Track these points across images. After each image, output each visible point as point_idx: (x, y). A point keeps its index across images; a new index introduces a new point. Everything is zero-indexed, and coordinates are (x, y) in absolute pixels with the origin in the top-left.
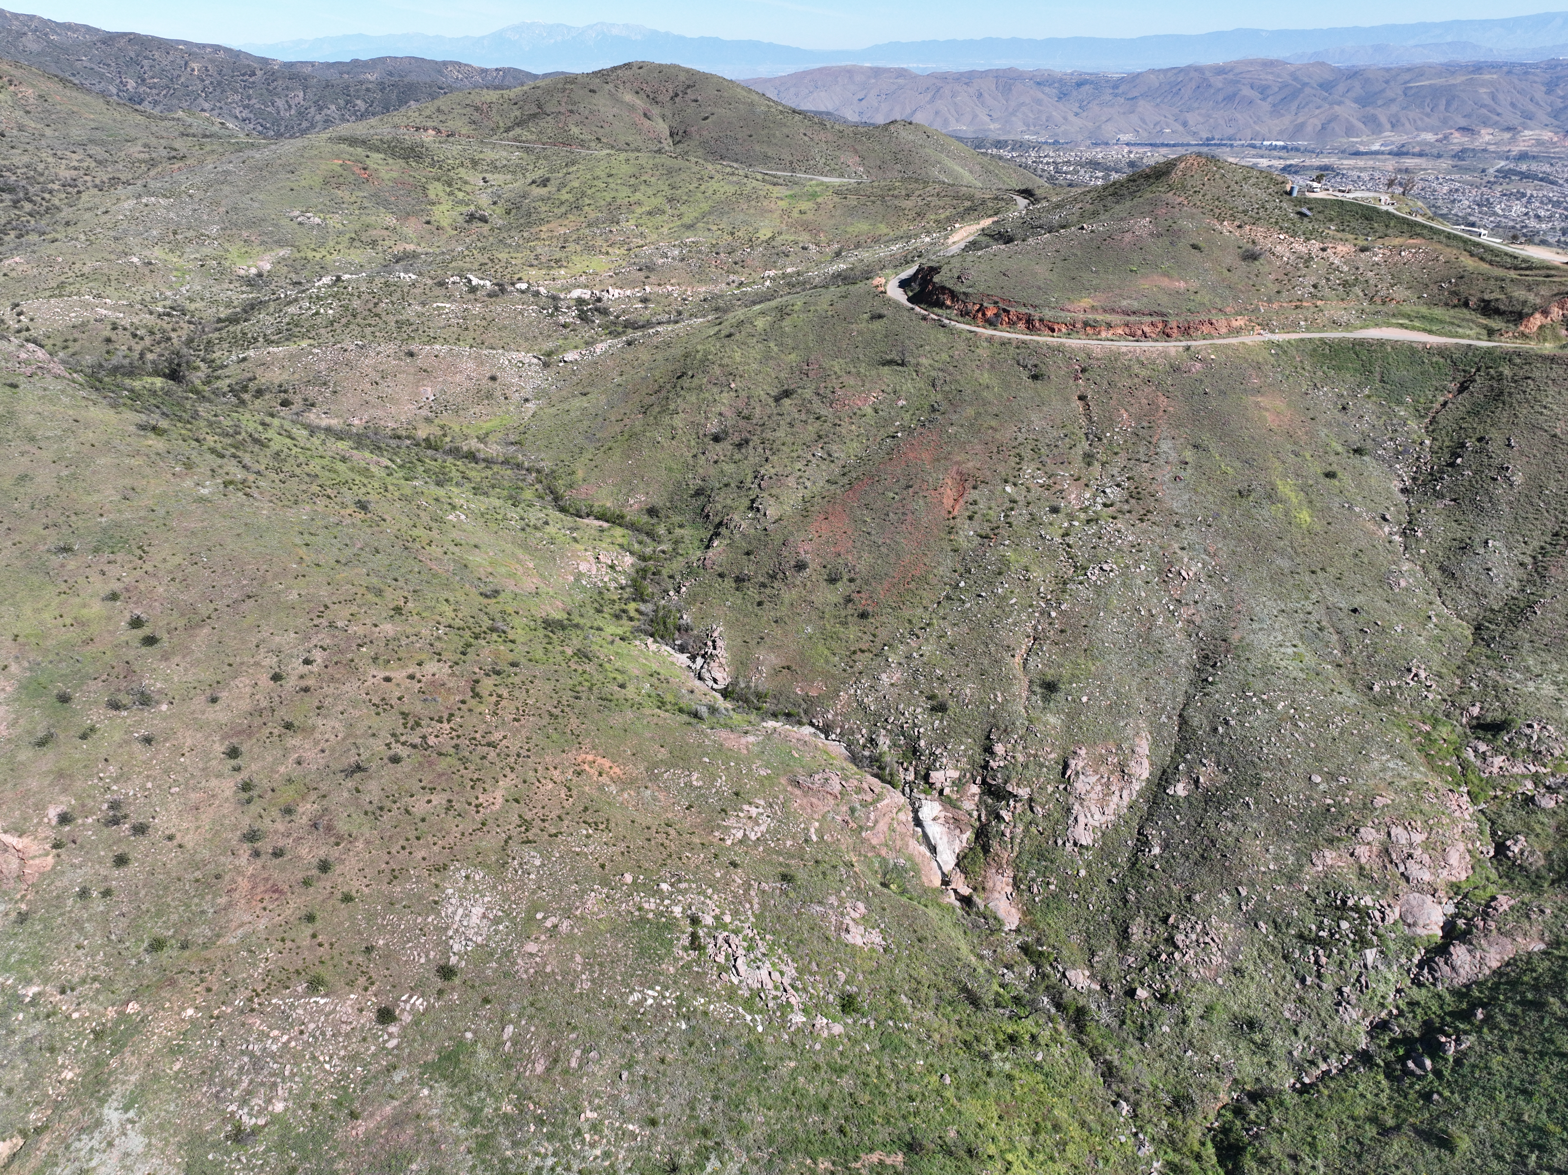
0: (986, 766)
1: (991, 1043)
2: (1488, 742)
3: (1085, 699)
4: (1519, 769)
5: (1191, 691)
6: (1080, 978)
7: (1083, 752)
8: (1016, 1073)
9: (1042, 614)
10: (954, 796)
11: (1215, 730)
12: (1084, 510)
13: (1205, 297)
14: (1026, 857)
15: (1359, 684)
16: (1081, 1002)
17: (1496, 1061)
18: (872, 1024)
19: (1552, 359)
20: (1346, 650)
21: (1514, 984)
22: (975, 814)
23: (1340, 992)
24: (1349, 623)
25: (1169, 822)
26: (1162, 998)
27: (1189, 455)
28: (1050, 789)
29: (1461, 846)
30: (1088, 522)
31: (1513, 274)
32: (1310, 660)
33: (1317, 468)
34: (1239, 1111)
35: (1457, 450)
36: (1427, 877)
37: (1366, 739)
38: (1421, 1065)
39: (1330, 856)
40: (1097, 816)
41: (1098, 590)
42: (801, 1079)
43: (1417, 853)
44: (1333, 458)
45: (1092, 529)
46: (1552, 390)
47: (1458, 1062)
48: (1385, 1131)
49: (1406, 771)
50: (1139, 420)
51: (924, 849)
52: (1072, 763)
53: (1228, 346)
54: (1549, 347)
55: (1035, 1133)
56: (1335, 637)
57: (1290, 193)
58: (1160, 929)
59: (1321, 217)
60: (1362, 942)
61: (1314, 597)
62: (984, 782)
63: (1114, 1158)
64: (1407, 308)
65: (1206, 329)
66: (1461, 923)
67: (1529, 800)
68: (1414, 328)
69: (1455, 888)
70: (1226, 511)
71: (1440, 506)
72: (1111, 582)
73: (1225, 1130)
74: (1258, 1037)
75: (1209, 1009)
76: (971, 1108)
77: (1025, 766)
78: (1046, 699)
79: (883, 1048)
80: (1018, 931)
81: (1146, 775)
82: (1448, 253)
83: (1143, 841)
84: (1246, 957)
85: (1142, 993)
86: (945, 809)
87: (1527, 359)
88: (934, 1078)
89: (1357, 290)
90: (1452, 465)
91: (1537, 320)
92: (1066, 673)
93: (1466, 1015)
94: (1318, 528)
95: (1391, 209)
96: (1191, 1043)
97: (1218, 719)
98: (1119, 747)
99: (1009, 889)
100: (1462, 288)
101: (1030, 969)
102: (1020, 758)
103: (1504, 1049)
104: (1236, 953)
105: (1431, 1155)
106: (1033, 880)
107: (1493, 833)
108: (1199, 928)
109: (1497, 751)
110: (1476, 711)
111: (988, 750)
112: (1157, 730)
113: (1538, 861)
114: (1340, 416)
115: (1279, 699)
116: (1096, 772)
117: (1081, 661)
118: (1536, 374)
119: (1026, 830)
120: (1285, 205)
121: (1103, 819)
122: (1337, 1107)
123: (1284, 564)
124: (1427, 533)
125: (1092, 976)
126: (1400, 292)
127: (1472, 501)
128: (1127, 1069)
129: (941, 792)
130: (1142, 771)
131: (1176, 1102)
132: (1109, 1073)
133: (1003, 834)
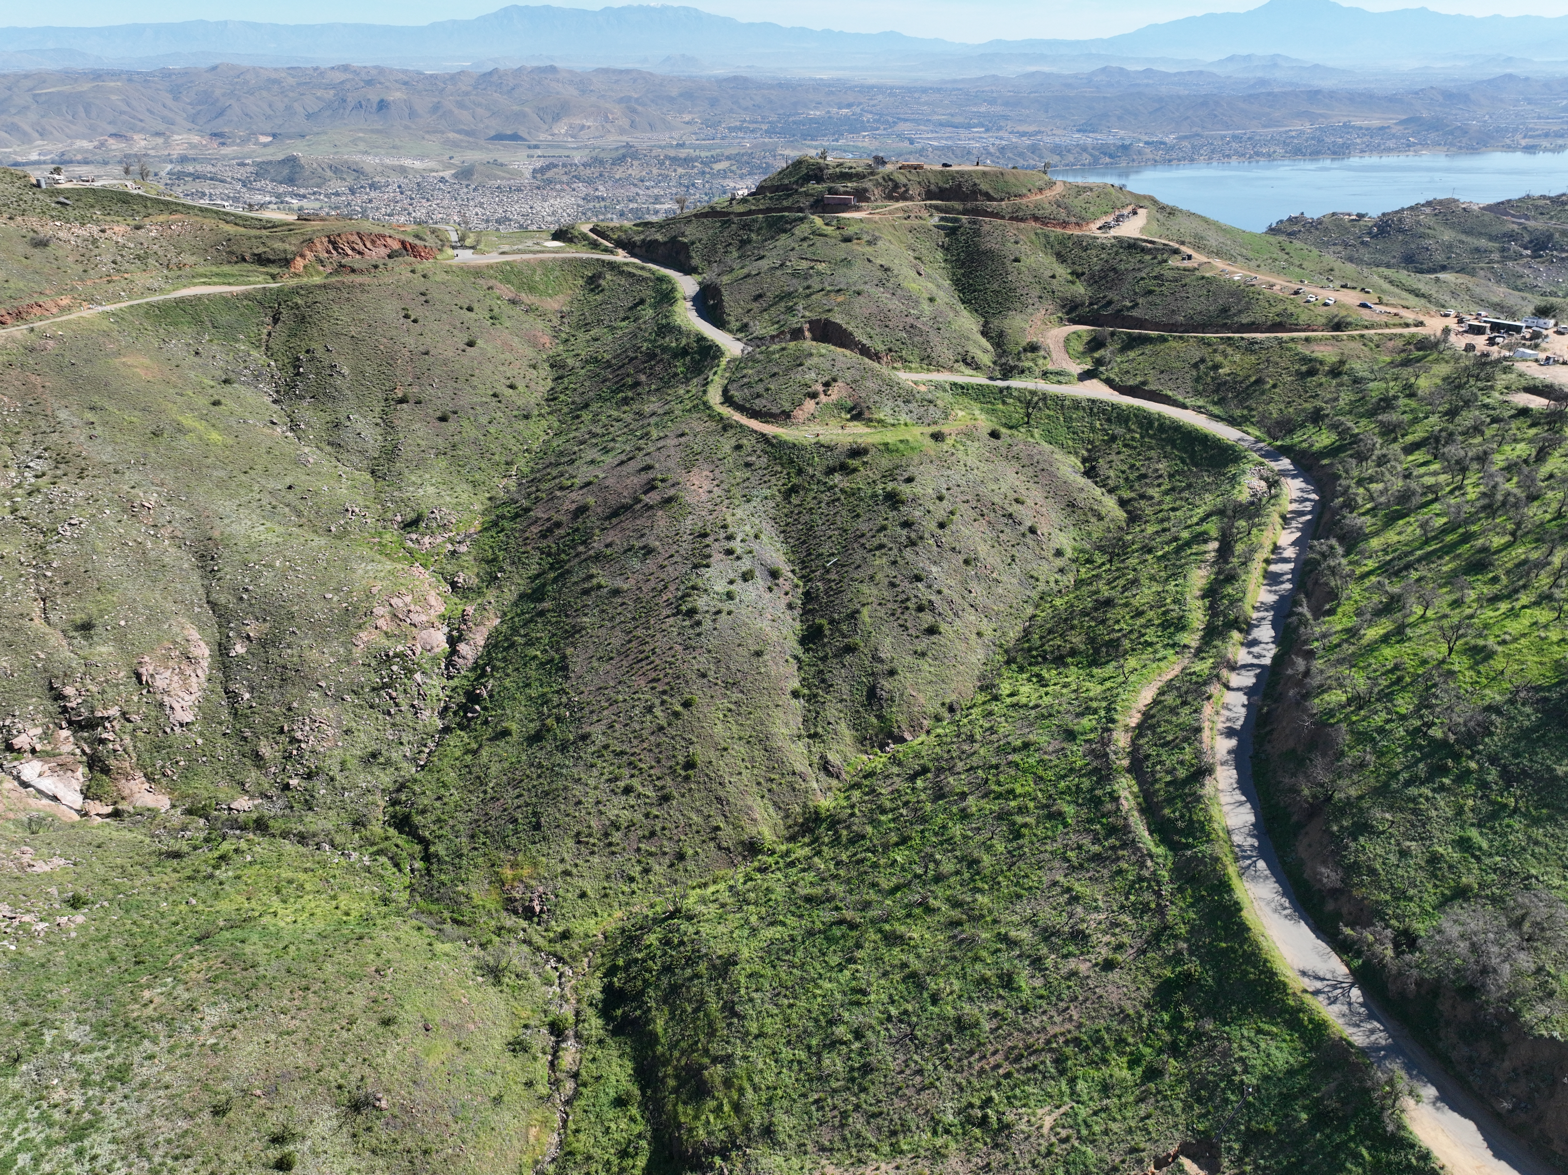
0: (65, 710)
1: (210, 870)
2: (416, 532)
3: (123, 623)
4: (440, 540)
5: (206, 582)
6: (243, 803)
7: (147, 659)
8: (239, 872)
9: (36, 577)
10: (49, 748)
11: (241, 599)
12: (19, 486)
13: (18, 284)
14: (146, 756)
15: (320, 531)
16: (255, 816)
17: (507, 682)
18: (106, 904)
19: (325, 286)
20: (299, 514)
21: (496, 646)
22: (78, 751)
23: (413, 706)
24: (290, 497)
25: (245, 674)
26: (309, 776)
27: (90, 416)
28: (136, 699)
29: (433, 593)
30: (30, 494)
31: (265, 232)
32: (280, 529)
33: (203, 402)
34: (394, 803)
35: (296, 363)
36: (424, 618)
37: (345, 560)
38: (476, 711)
39: (363, 635)
40: (187, 698)
41: (78, 541)
42: (78, 957)
43: (412, 608)
44: (211, 391)
45: (39, 498)
46: (336, 307)
47: (491, 696)
48: (475, 752)
49: (380, 567)
50: (22, 399)
51: (45, 801)
52: (143, 671)
53: (69, 322)
54: (317, 280)
55: (278, 893)
56: (287, 509)
57: (38, 185)
58: (283, 739)
59: (80, 204)
60: (410, 672)
61: (256, 488)
62: (70, 723)
63: (337, 872)
64: (201, 270)
65: (36, 310)
66: (455, 633)
67: (454, 553)
68: (215, 284)
69: (442, 617)
70: (151, 450)
71: (305, 404)
72: (87, 532)
73: (393, 817)
74: (382, 760)
75: (343, 763)
76: (224, 906)
77: (103, 692)
78: (86, 638)
79: (127, 911)
80: (173, 806)
81: (207, 652)
82: (209, 223)
83: (232, 696)
84: (348, 721)
85: (294, 782)
86: (46, 762)
87: (310, 290)
88: (183, 907)
89: (151, 261)
90: (298, 374)
91: (300, 263)
92: (93, 609)
93: (483, 674)
94: (230, 441)
95: (140, 192)
96: (344, 789)
97: (239, 593)
98: (175, 643)
99: (147, 786)
100: (235, 248)
101: (202, 821)
102: (94, 689)
103: (508, 675)
104: (340, 722)
105: (502, 744)
106: (163, 767)
107: (445, 579)
108: (307, 721)
109: (423, 535)
110: (399, 518)
111: (59, 697)
112: (196, 620)
113: (475, 581)
114: (197, 359)
115: (274, 560)
116: (167, 668)
117: (100, 597)
118: (319, 299)
119: (134, 737)
120: (41, 197)
121: (193, 697)
122: (445, 760)
123: (222, 474)
124: (307, 424)
125: (252, 797)
126: (188, 259)
127: (325, 394)
128: (313, 828)
129: (33, 751)
130: (203, 651)
131: (355, 823)
132: (302, 839)
133: (115, 751)
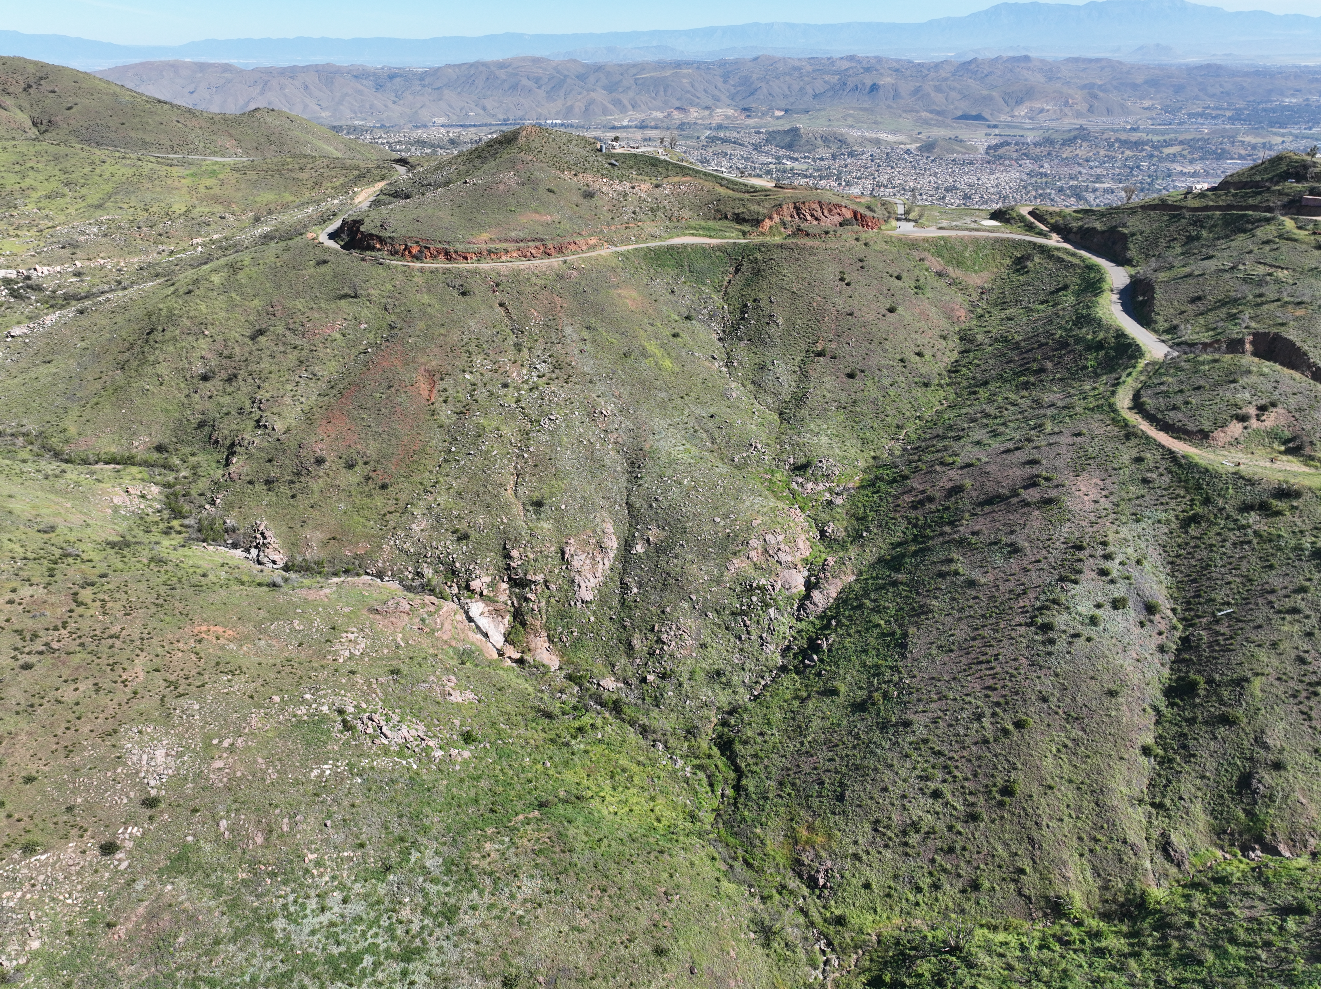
0: (508, 568)
1: (568, 737)
2: (802, 476)
3: (563, 507)
4: (821, 487)
5: (630, 486)
6: (609, 683)
7: (572, 541)
8: (589, 748)
9: (518, 457)
10: (492, 595)
11: (651, 506)
12: (526, 382)
13: (566, 225)
14: (552, 620)
15: (726, 460)
16: (615, 697)
17: (847, 642)
18: (488, 745)
19: (781, 246)
20: (713, 441)
21: (845, 602)
22: (509, 602)
23: (761, 638)
24: (711, 424)
25: (638, 571)
26: (663, 676)
27: (585, 334)
28: (557, 571)
29: (803, 537)
30: (531, 390)
31: (747, 196)
32: (695, 451)
33: (667, 332)
34: (724, 724)
35: (744, 309)
36: (790, 559)
37: (739, 490)
38: (812, 660)
39: (736, 561)
40: (592, 580)
41: (551, 433)
42: (454, 790)
43: (782, 547)
44: (674, 325)
45: (535, 394)
46: (786, 265)
47: (830, 650)
48: (803, 700)
49: (764, 503)
50: (546, 316)
51: (479, 636)
52: (567, 550)
53: (591, 258)
54: (777, 240)
55: (612, 777)
56: (705, 435)
57: (601, 150)
58: (652, 636)
59: (624, 166)
60: (766, 606)
61: (686, 412)
62: (510, 579)
63: (662, 774)
64: (692, 223)
65: (573, 247)
66: (813, 579)
67: (830, 502)
68: (700, 235)
69: (806, 561)
70: (619, 367)
71: (742, 345)
72: (559, 427)
73: (720, 737)
74: (724, 680)
75: (692, 673)
76: (569, 776)
77: (536, 560)
78: (537, 513)
79: (500, 757)
80: (560, 668)
81: (615, 546)
82: (708, 185)
83: (625, 587)
84: (705, 636)
85: (651, 678)
86: (487, 605)
87: (769, 248)
88: (539, 766)
89: (660, 213)
90: (743, 318)
91: (767, 223)
92: (546, 491)
93: (827, 626)
94: (677, 369)
95: (666, 158)
96: (687, 696)
97: (651, 499)
98: (595, 532)
99: (547, 645)
100: (721, 207)
101: (576, 688)
102: (531, 556)
103: (849, 635)
104: (699, 635)
105: (828, 702)
106: (561, 633)
107: (817, 526)
108: (674, 627)
109: (808, 480)
110: (791, 461)
111: (508, 556)
112: (615, 516)
113: (842, 534)
114: (671, 297)
115: (684, 478)
116: (584, 552)
117: (554, 482)
118: (775, 256)
119: (548, 602)
120: (599, 159)
121: (596, 581)
122: (776, 699)
123: (664, 395)
124: (739, 363)
125: (617, 680)
126: (686, 213)
127: (759, 339)
128: (655, 724)
129: (481, 594)
130: (613, 543)
131: (689, 732)
132: (644, 731)
133: (533, 610)
